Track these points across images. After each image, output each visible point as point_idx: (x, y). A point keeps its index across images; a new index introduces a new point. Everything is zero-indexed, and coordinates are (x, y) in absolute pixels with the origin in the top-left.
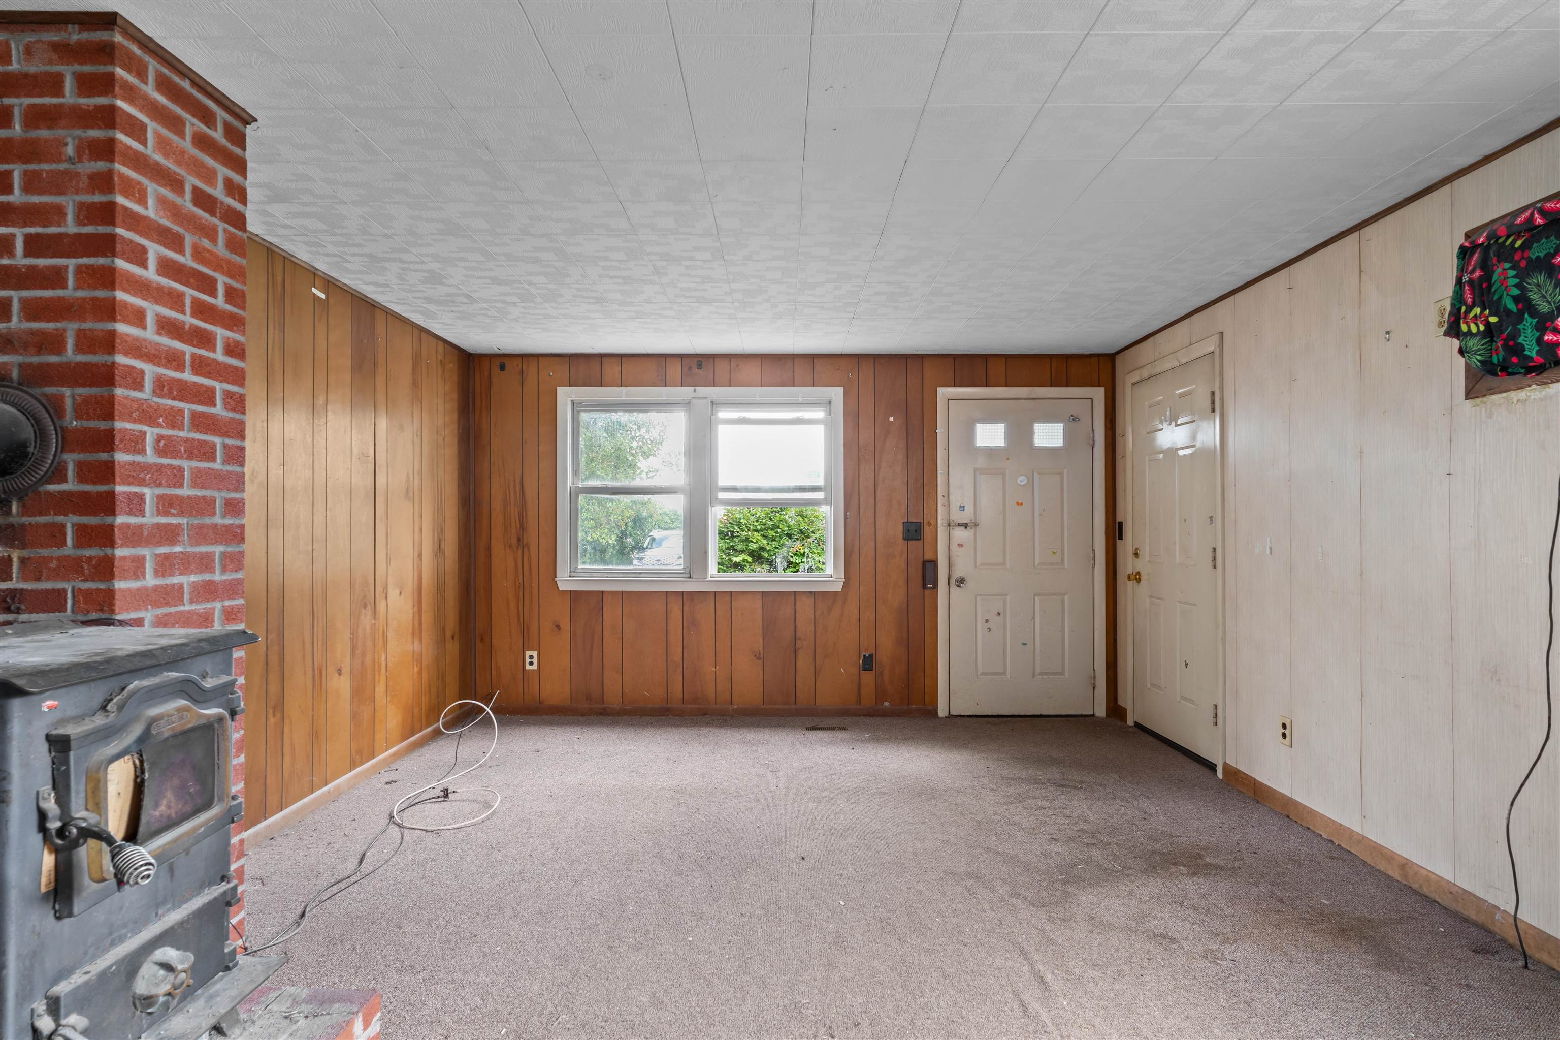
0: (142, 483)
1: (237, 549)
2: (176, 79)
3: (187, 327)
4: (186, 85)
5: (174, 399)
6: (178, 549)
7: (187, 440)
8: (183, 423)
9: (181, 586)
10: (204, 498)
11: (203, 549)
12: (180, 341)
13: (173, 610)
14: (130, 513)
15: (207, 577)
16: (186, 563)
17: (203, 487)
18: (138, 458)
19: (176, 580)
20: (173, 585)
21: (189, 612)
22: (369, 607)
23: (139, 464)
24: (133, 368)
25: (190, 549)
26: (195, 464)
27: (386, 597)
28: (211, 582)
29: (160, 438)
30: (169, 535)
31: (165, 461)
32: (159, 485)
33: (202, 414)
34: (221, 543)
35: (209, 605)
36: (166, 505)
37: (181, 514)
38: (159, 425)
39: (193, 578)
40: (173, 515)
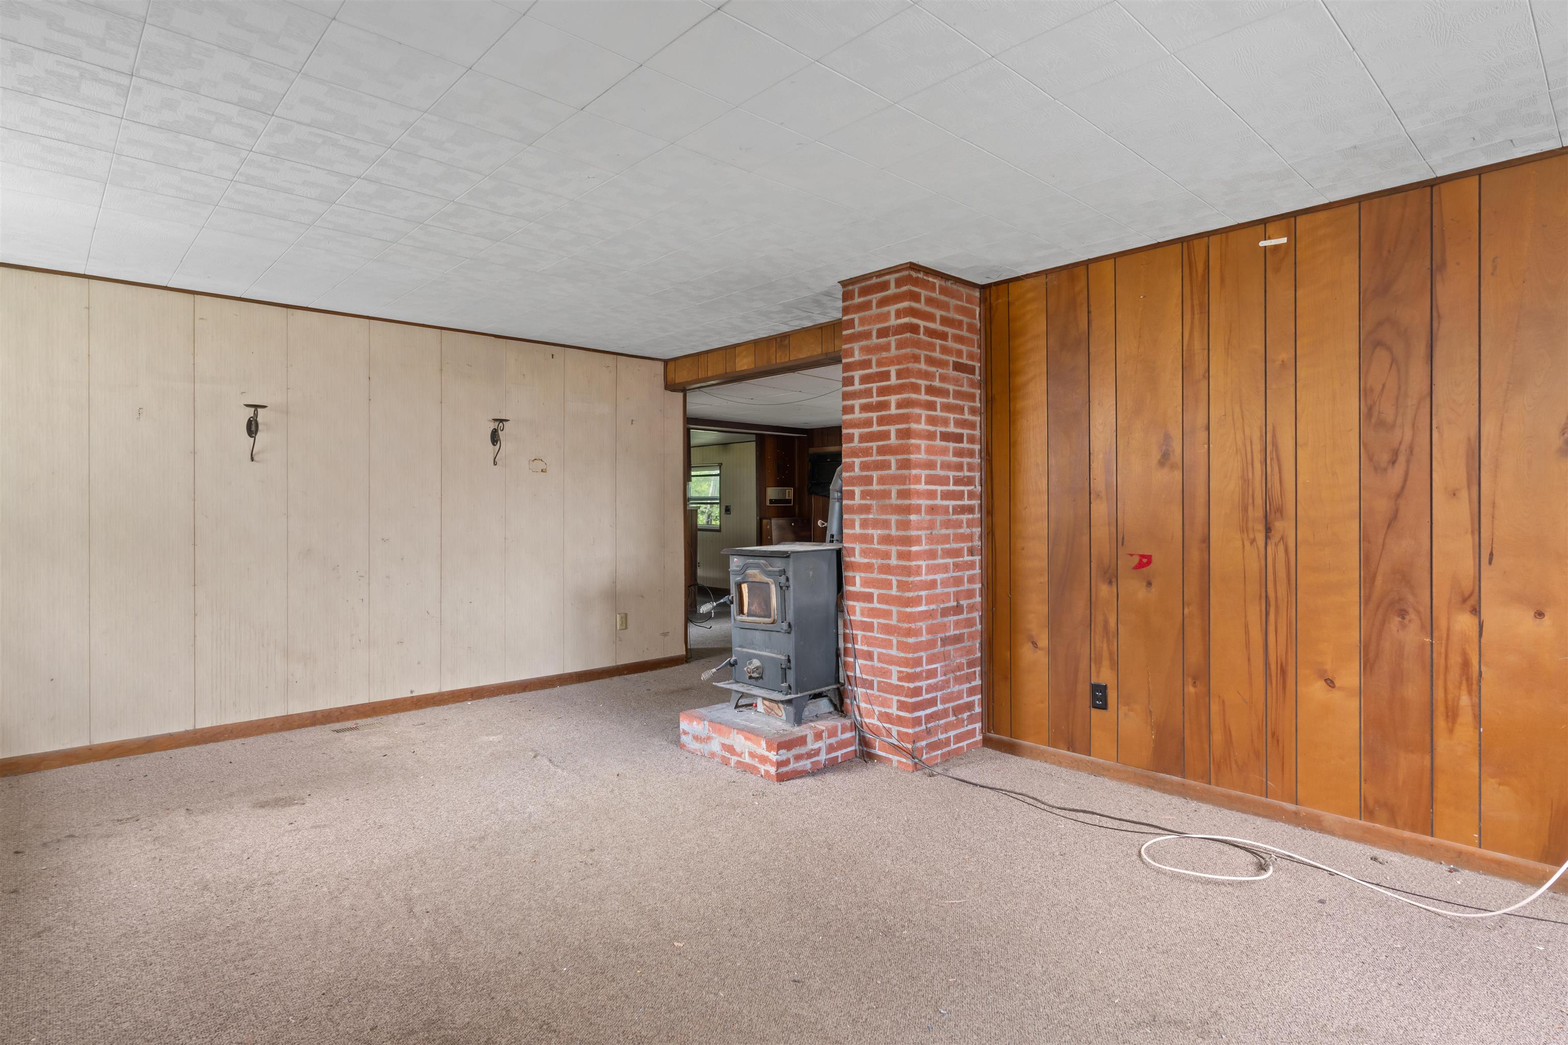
0: (853, 485)
1: (905, 518)
2: (869, 283)
3: (874, 404)
4: (874, 280)
5: (868, 442)
6: (871, 516)
7: (874, 461)
8: (872, 452)
9: (873, 536)
10: (884, 490)
11: (884, 517)
12: (871, 412)
13: (868, 546)
14: (848, 499)
15: (887, 532)
16: (876, 524)
17: (883, 484)
18: (852, 474)
19: (870, 531)
20: (868, 534)
21: (877, 549)
22: (1412, 615)
23: (852, 476)
24: (849, 433)
25: (876, 517)
26: (880, 473)
27: (1476, 611)
28: (889, 535)
29: (862, 462)
30: (866, 509)
31: (865, 473)
32: (861, 485)
33: (883, 446)
34: (895, 514)
35: (888, 547)
36: (864, 495)
37: (872, 498)
38: (860, 457)
39: (879, 532)
40: (868, 499)
